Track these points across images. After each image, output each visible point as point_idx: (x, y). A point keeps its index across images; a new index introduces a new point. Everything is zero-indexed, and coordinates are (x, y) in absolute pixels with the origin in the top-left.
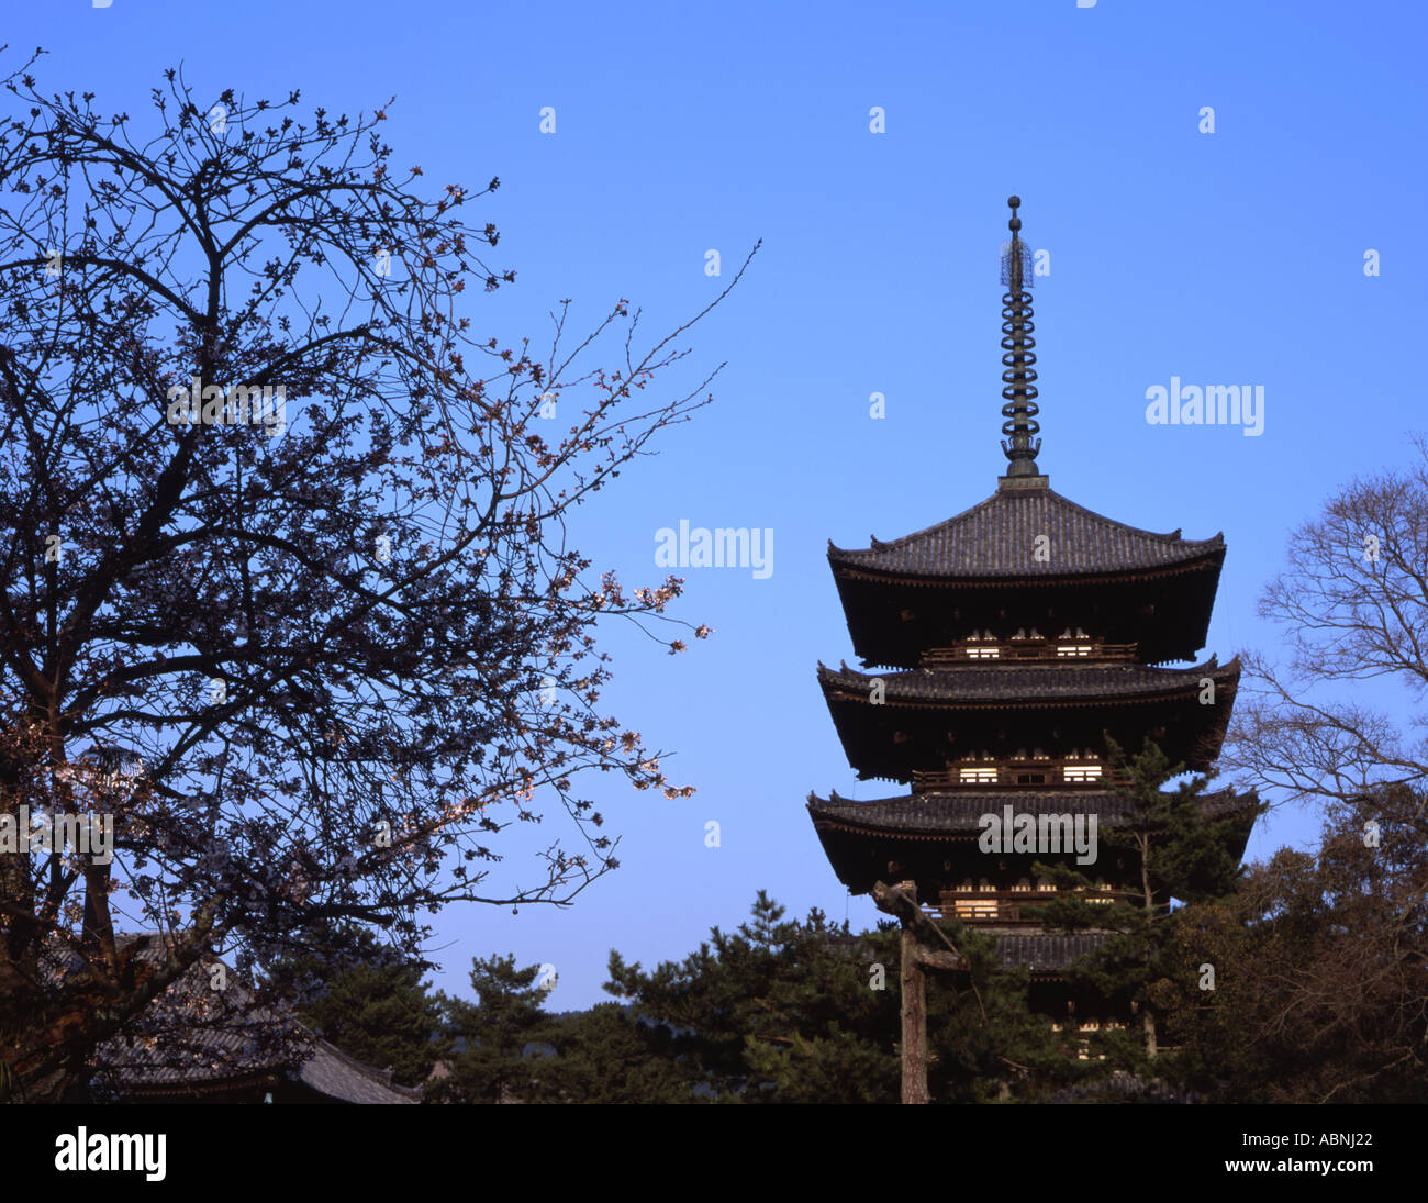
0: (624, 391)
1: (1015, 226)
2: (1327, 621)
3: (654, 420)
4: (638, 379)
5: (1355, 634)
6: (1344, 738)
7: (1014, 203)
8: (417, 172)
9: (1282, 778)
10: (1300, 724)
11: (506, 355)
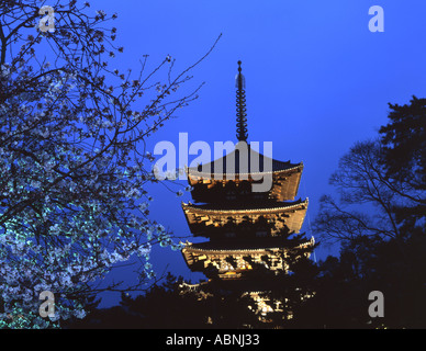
0: (167, 92)
1: (240, 69)
2: (351, 186)
3: (177, 104)
4: (173, 87)
5: (360, 190)
6: (354, 222)
7: (239, 63)
8: (87, 4)
9: (335, 234)
10: (341, 218)
11: (122, 77)
